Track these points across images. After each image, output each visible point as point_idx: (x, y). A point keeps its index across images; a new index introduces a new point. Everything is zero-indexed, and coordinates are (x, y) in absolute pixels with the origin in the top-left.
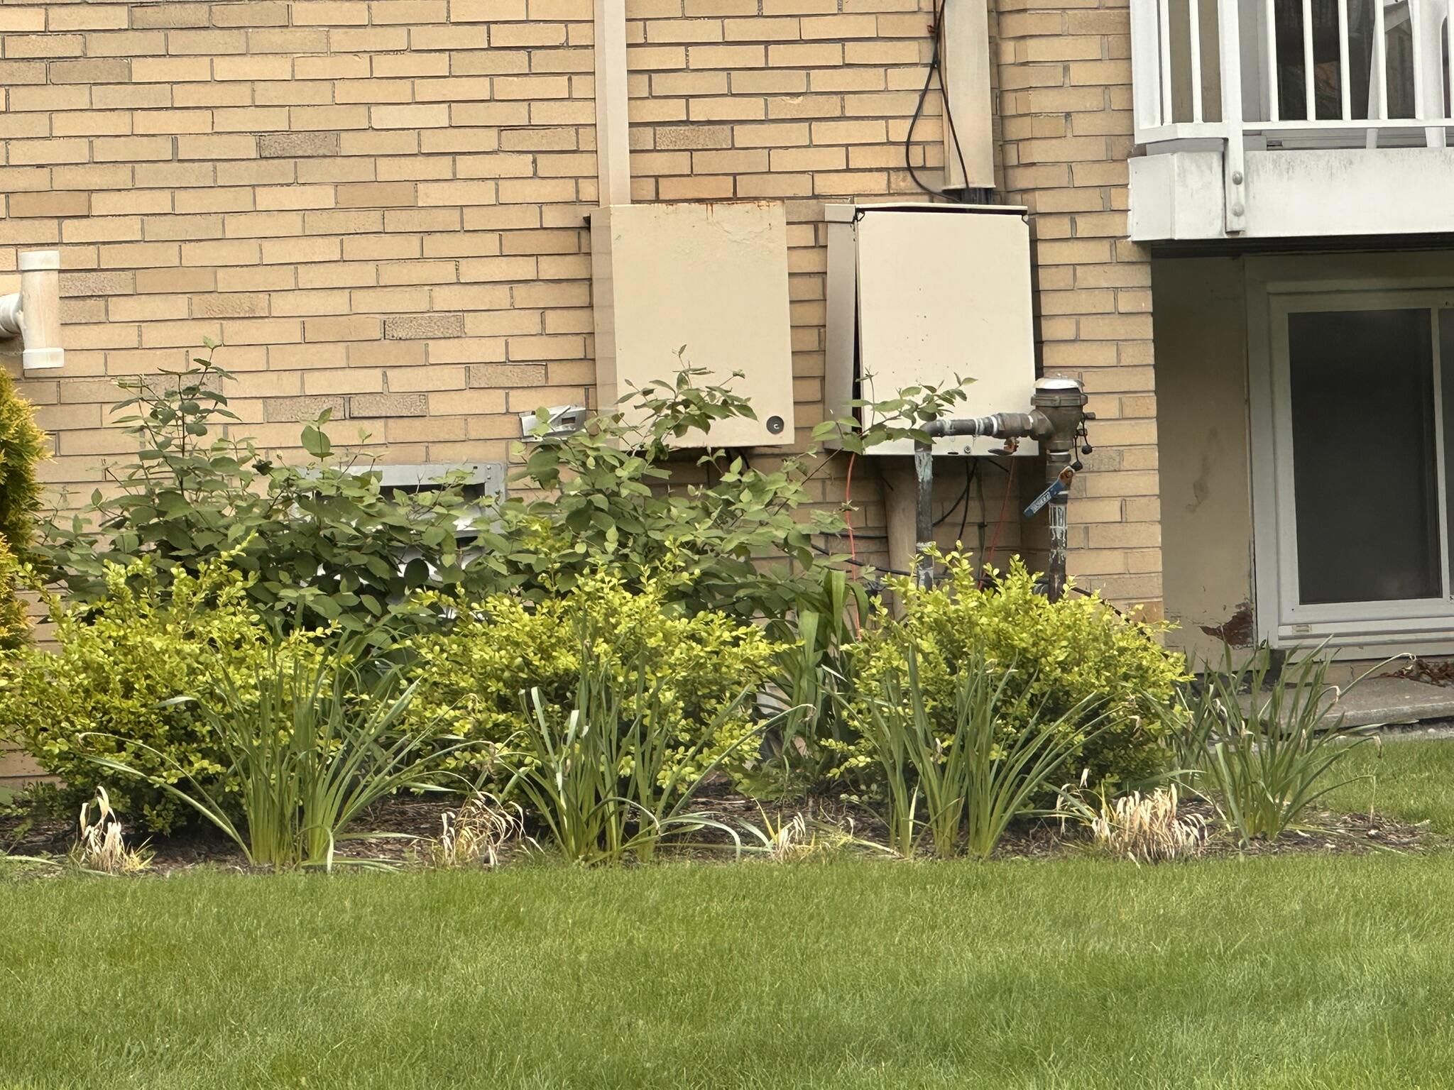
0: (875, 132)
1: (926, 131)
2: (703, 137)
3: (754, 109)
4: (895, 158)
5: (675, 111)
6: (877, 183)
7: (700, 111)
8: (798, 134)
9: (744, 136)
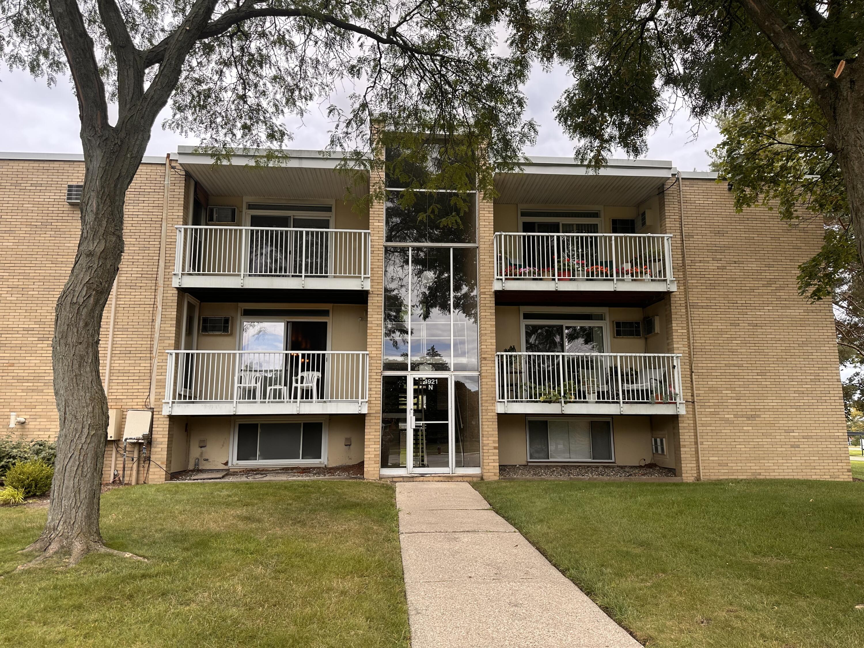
0: (141, 400)
1: (148, 400)
2: (118, 401)
3: (125, 397)
4: (144, 404)
5: (115, 397)
6: (141, 407)
7: (118, 397)
8: (131, 400)
9: (123, 401)
